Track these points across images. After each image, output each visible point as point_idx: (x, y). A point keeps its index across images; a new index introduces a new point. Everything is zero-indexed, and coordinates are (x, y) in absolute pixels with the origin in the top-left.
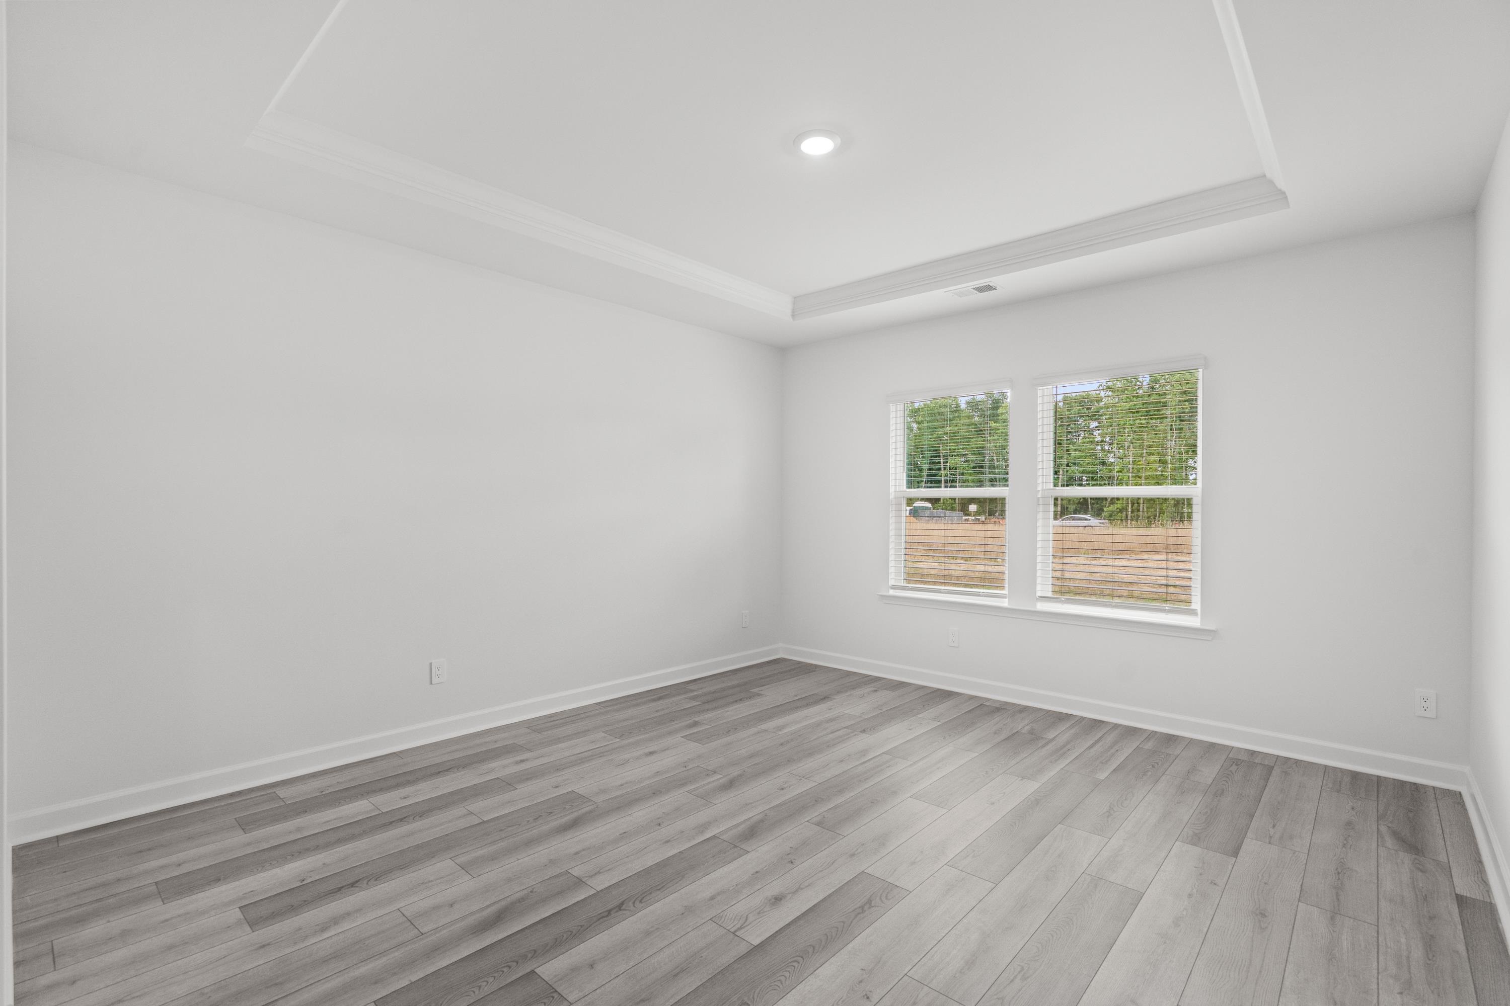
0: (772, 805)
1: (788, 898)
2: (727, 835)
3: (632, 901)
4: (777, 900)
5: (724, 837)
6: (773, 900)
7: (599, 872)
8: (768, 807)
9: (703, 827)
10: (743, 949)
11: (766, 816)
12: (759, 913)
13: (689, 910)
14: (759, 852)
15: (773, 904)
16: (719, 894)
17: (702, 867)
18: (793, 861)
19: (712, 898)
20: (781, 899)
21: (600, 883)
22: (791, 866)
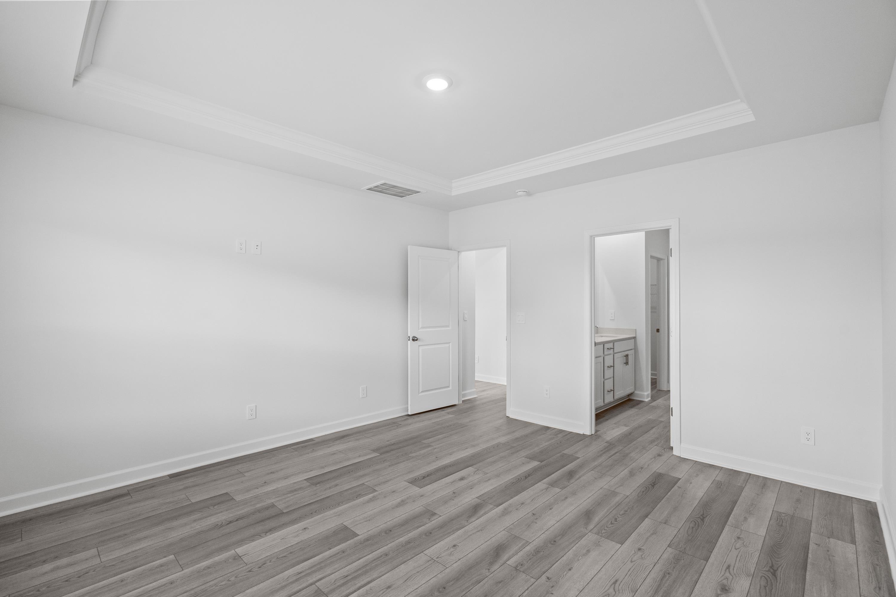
0: (463, 530)
1: (458, 479)
2: (490, 507)
3: (522, 479)
4: (462, 479)
5: (491, 506)
6: (464, 479)
7: (547, 489)
8: (466, 528)
9: (506, 512)
10: (475, 466)
11: (467, 521)
12: (469, 475)
13: (498, 476)
14: (470, 498)
15: (464, 478)
16: (487, 481)
17: (498, 491)
18: (453, 494)
19: (489, 480)
20: (461, 479)
21: (541, 485)
22: (454, 491)
